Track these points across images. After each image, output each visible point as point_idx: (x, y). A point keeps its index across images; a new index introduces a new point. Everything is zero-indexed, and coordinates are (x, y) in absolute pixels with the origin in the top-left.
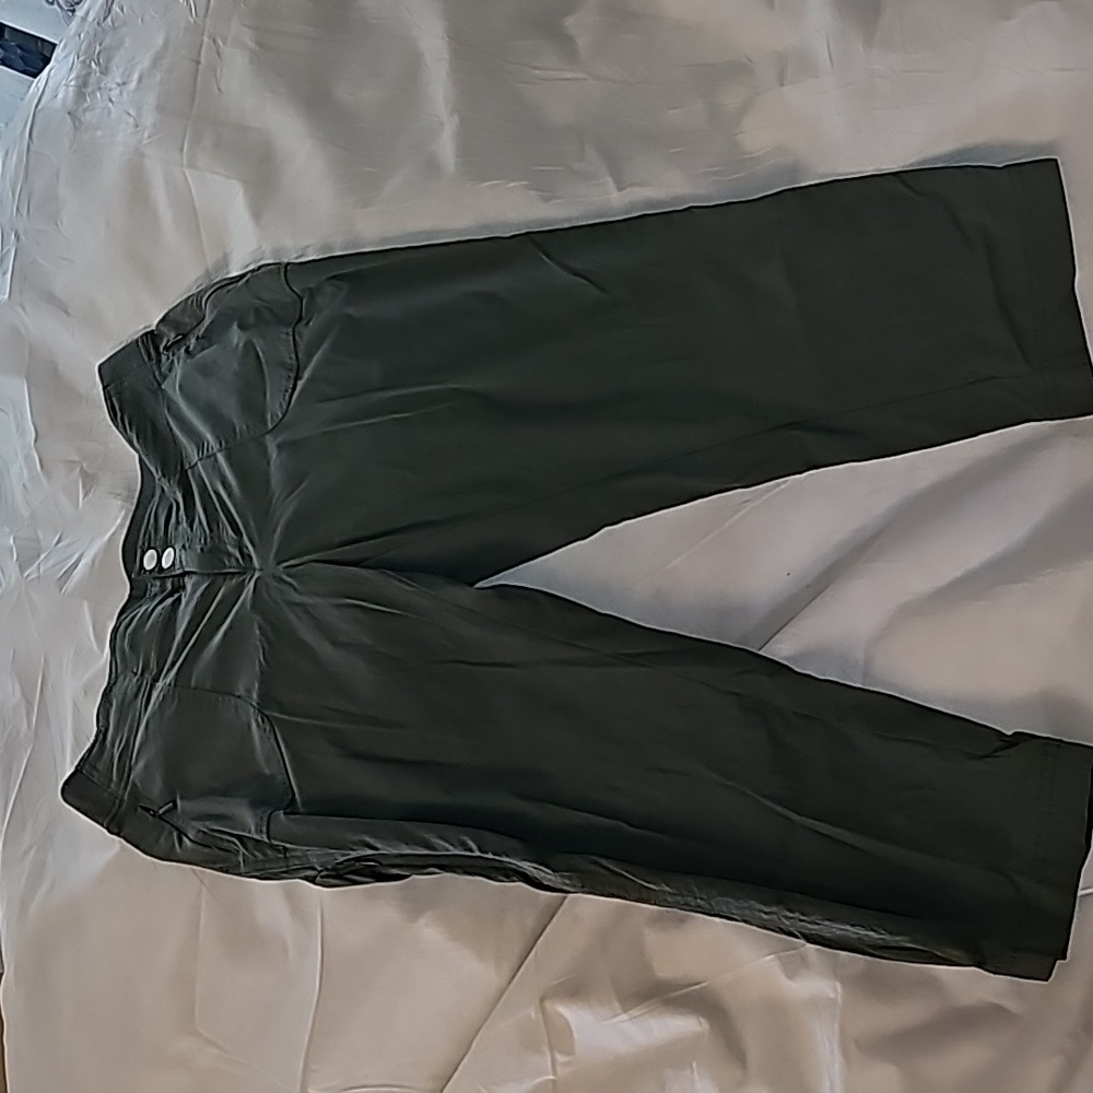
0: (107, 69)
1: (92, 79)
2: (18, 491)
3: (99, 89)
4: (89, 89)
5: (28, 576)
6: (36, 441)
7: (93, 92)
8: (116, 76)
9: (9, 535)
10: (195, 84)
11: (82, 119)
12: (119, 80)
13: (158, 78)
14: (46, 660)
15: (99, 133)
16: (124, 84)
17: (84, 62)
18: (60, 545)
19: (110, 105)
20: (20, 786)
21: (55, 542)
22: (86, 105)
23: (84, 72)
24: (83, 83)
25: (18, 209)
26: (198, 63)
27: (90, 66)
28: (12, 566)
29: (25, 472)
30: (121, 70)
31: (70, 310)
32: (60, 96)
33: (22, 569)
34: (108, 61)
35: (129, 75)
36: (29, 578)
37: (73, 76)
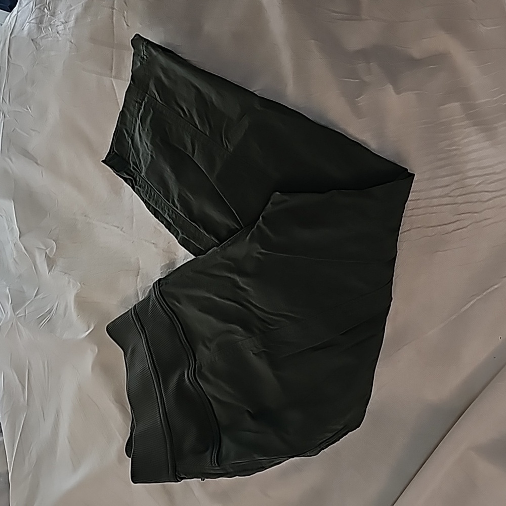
0: (54, 13)
1: (46, 19)
2: (11, 261)
3: (50, 25)
4: (44, 25)
5: (18, 314)
6: (20, 237)
7: (46, 27)
8: (61, 17)
9: (6, 288)
10: (113, 22)
11: (41, 44)
12: (62, 20)
13: (89, 20)
14: (29, 362)
15: (53, 53)
16: (66, 22)
17: (40, 8)
18: (37, 297)
19: (58, 35)
20: (21, 435)
21: (34, 295)
22: (42, 35)
23: (40, 15)
24: (40, 21)
25: (3, 98)
26: (113, 9)
27: (43, 11)
28: (9, 307)
29: (15, 252)
30: (64, 13)
31: (39, 162)
32: (26, 29)
33: (14, 309)
34: (55, 8)
35: (68, 18)
36: (19, 316)
37: (33, 16)
